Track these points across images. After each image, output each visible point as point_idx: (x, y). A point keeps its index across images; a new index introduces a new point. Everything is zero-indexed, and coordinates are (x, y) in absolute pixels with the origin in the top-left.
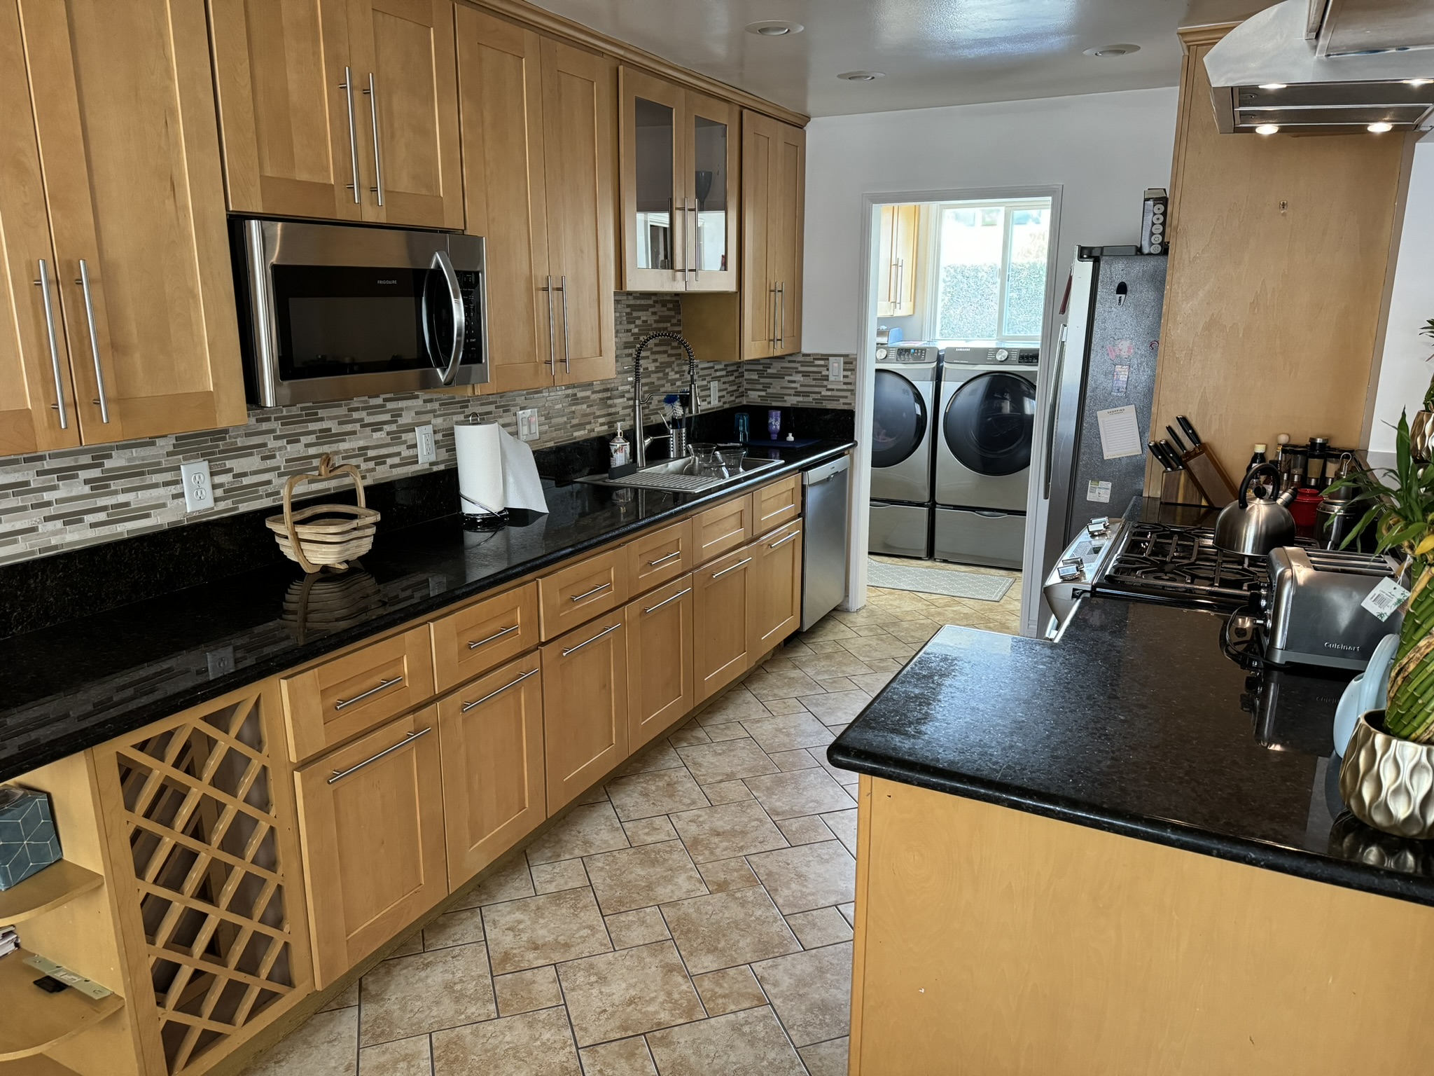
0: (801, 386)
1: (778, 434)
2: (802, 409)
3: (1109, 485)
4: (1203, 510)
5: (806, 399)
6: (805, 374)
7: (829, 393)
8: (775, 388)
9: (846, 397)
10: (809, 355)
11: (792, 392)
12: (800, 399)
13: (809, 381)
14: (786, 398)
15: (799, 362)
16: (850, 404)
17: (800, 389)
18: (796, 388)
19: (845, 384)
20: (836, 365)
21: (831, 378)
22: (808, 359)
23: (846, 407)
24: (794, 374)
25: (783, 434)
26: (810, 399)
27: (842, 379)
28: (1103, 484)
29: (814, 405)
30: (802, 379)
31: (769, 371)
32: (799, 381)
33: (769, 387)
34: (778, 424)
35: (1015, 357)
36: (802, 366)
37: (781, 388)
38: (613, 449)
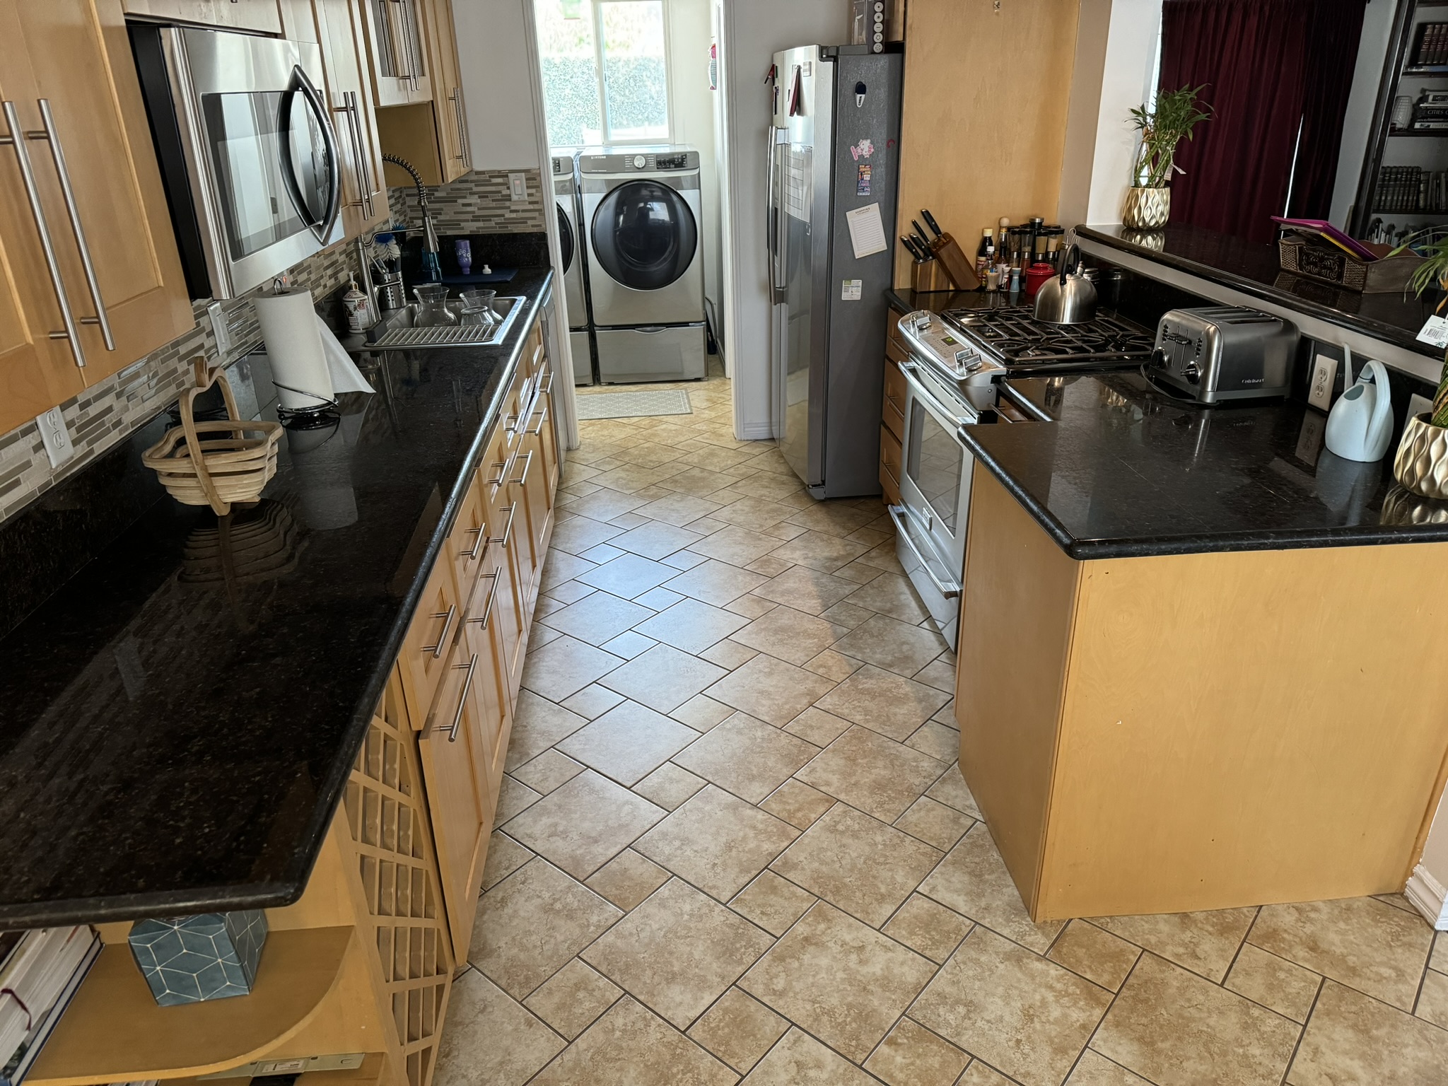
0: (479, 209)
1: (470, 268)
2: (483, 236)
3: (860, 282)
4: (951, 294)
5: (487, 224)
6: (483, 196)
7: (514, 215)
8: (446, 214)
9: (534, 218)
10: (483, 173)
11: (470, 217)
12: (481, 224)
13: (488, 202)
14: (463, 224)
15: (472, 182)
16: (540, 226)
17: (478, 213)
18: (474, 212)
19: (531, 203)
20: (518, 182)
21: (514, 198)
22: (482, 177)
23: (535, 230)
24: (468, 196)
25: (477, 267)
26: (493, 224)
27: (526, 197)
28: (854, 282)
29: (498, 231)
30: (479, 201)
31: (437, 194)
32: (475, 204)
33: (440, 214)
34: (469, 255)
35: (653, 164)
36: (476, 186)
37: (455, 213)
38: (351, 307)
